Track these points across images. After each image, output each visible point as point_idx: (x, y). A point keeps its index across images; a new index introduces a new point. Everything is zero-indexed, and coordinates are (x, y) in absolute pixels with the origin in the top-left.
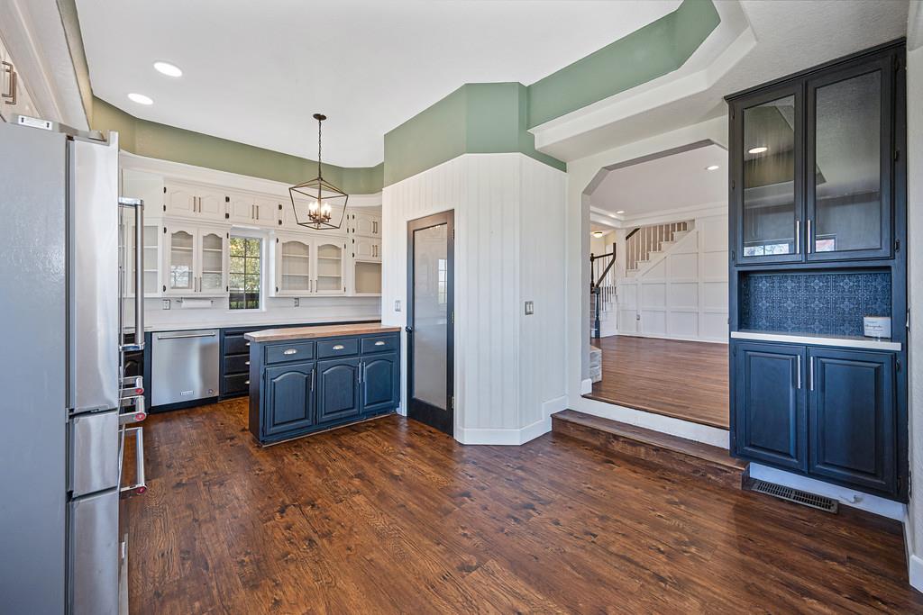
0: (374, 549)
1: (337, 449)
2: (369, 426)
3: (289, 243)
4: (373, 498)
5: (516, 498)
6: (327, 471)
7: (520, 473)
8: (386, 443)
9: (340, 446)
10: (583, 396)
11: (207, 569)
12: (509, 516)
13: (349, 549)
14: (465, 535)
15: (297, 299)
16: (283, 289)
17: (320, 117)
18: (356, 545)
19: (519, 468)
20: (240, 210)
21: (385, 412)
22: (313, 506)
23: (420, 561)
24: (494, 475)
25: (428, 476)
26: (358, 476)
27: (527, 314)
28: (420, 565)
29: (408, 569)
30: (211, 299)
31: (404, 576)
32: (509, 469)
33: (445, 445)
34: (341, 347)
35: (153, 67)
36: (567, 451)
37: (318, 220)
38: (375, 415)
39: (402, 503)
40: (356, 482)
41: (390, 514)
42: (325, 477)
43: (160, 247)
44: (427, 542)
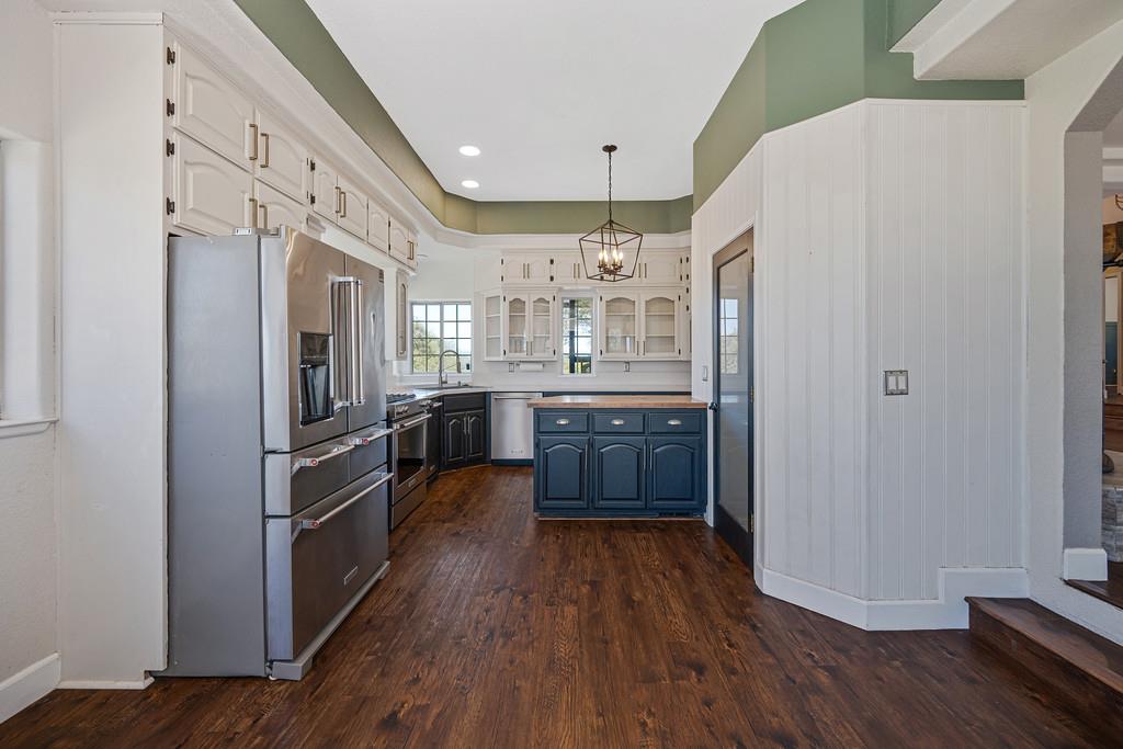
0: (531, 676)
1: (600, 543)
2: (655, 527)
3: (612, 300)
4: (585, 615)
5: (775, 714)
6: (569, 564)
7: (823, 678)
8: (657, 554)
9: (605, 541)
10: (1069, 583)
11: (409, 617)
12: (734, 737)
13: (511, 662)
14: (644, 724)
15: (628, 363)
16: (607, 351)
17: (610, 149)
18: (521, 661)
19: (825, 668)
20: (563, 271)
21: (687, 515)
22: (525, 597)
23: (561, 724)
24: (771, 660)
25: (670, 618)
26: (593, 584)
27: (889, 393)
28: (556, 728)
29: (540, 723)
30: (543, 363)
31: (529, 730)
32: (809, 662)
33: (733, 583)
34: (622, 422)
35: (459, 153)
36: (972, 681)
37: (611, 270)
38: (671, 515)
39: (608, 638)
40: (585, 589)
41: (584, 645)
42: (561, 571)
43: (501, 315)
44: (590, 704)
